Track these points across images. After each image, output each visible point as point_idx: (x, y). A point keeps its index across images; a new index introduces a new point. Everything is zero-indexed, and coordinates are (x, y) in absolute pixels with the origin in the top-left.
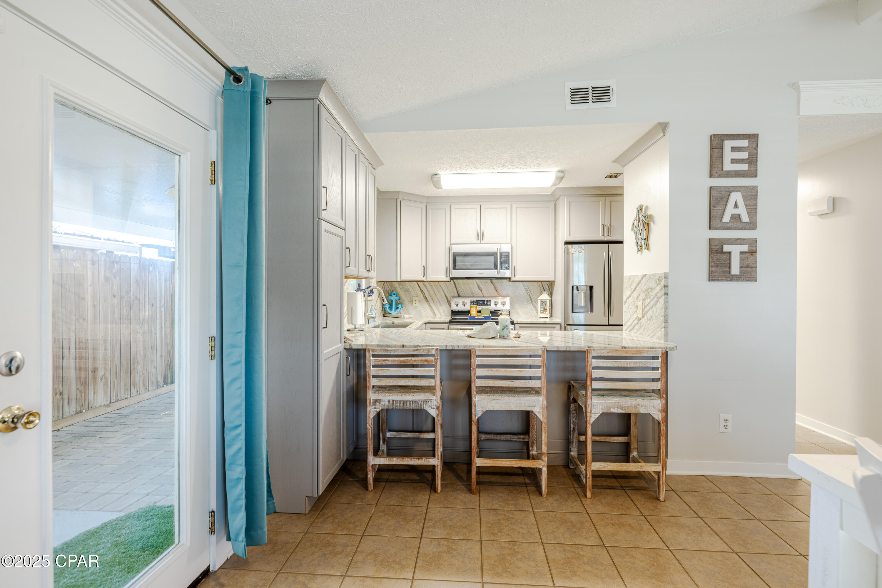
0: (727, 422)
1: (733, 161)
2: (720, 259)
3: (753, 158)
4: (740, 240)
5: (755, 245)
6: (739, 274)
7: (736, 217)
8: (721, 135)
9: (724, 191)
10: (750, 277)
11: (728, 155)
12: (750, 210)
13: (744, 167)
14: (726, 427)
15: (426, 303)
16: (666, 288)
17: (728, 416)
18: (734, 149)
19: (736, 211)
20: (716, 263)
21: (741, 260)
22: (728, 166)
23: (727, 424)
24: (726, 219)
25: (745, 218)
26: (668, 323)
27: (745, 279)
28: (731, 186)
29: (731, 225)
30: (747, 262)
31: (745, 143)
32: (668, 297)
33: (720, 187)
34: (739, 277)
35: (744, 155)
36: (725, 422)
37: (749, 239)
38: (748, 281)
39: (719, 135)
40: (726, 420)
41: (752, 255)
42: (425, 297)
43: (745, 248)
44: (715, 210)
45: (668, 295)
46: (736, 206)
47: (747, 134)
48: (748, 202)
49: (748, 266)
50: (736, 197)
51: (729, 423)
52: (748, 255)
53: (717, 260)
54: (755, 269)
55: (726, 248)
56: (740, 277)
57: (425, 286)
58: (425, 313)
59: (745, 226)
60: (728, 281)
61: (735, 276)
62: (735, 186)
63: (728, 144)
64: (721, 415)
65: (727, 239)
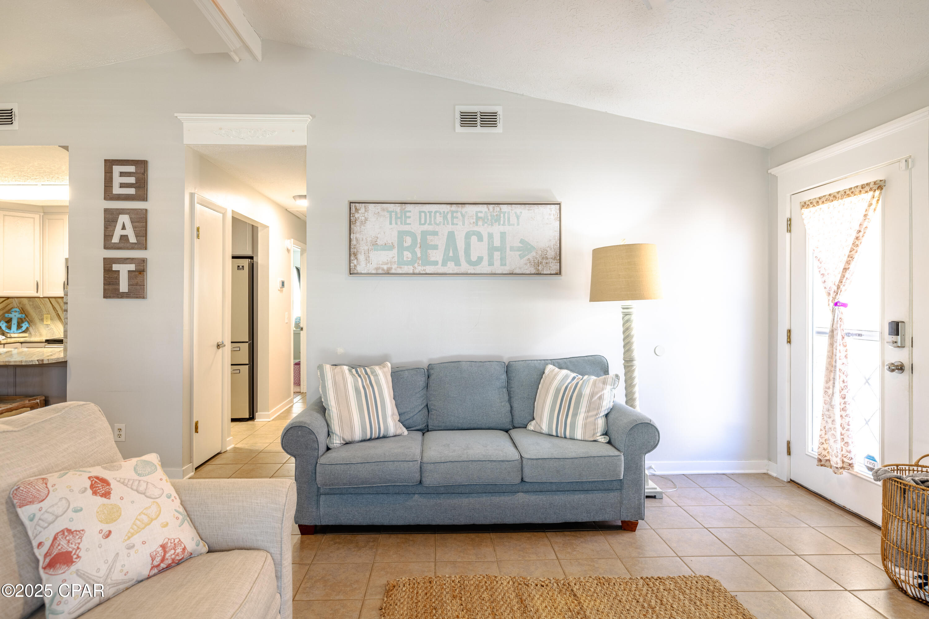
0: (121, 431)
1: (123, 185)
2: (112, 278)
3: (142, 183)
4: (129, 260)
5: (143, 265)
6: (127, 291)
7: (124, 238)
8: (112, 160)
9: (115, 213)
10: (139, 295)
11: (117, 180)
12: (139, 231)
13: (132, 191)
14: (119, 436)
15: (58, 321)
16: (66, 305)
17: (122, 426)
18: (122, 174)
19: (124, 233)
20: (109, 282)
21: (130, 278)
22: (117, 190)
23: (121, 433)
24: (116, 239)
25: (133, 239)
26: (67, 338)
27: (134, 295)
28: (122, 209)
29: (121, 245)
30: (136, 280)
31: (131, 169)
32: (67, 314)
33: (111, 209)
34: (128, 295)
35: (132, 180)
36: (118, 431)
37: (137, 258)
38: (137, 298)
39: (110, 160)
40: (120, 430)
41: (140, 273)
42: (58, 315)
43: (132, 267)
44: (107, 231)
45: (67, 311)
46: (124, 228)
47: (135, 160)
48: (137, 224)
49: (137, 284)
50: (124, 219)
51: (123, 433)
52: (137, 273)
53: (109, 278)
54: (143, 286)
55: (115, 267)
56: (130, 295)
57: (58, 303)
58: (58, 332)
59: (133, 247)
60: (118, 298)
61: (125, 293)
62: (125, 209)
63: (117, 169)
64: (115, 424)
65: (118, 258)
